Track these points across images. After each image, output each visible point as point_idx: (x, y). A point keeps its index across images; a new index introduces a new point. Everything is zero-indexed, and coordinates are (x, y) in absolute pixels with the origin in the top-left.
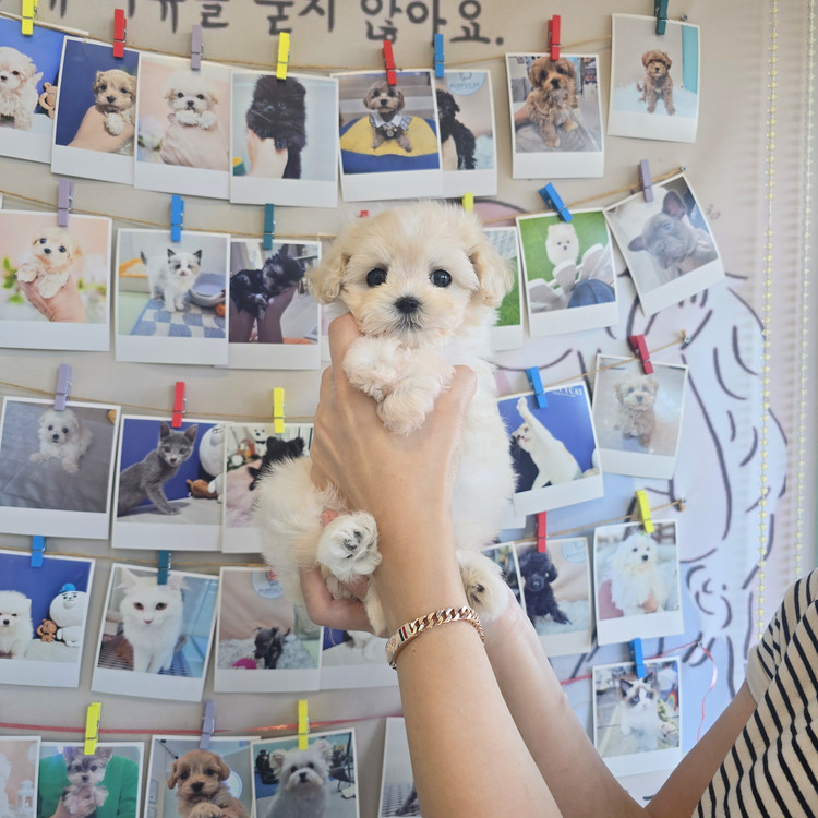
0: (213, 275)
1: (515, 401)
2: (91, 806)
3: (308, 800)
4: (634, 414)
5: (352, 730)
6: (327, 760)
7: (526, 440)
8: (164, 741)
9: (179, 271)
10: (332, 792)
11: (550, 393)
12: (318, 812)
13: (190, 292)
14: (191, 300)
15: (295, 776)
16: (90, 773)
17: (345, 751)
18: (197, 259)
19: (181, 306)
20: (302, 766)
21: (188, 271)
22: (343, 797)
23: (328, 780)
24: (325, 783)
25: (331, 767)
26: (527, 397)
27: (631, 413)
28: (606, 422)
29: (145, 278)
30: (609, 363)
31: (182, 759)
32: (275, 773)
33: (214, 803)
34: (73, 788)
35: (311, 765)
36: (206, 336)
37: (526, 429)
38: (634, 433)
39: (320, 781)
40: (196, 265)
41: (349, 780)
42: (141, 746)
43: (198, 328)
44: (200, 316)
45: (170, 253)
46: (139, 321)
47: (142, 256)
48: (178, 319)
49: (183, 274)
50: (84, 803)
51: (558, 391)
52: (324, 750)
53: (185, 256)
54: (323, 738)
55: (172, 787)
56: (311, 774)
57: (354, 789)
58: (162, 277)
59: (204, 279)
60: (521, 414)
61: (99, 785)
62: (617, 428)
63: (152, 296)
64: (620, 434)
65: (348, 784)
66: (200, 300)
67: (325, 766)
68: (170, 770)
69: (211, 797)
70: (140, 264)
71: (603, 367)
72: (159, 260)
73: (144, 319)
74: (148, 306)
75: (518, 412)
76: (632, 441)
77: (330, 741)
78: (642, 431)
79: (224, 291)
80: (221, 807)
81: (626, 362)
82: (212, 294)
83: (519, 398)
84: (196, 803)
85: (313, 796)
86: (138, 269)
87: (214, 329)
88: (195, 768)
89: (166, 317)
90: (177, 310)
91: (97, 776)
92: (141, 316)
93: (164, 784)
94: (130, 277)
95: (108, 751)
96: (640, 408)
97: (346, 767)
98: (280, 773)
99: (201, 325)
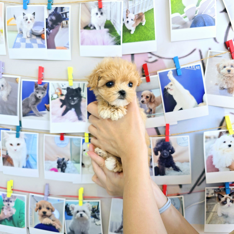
0: (40, 22)
1: (167, 72)
2: (11, 214)
3: (83, 223)
4: (225, 78)
5: (99, 201)
6: (90, 210)
7: (171, 90)
8: (33, 196)
9: (27, 21)
10: (92, 222)
11: (184, 68)
12: (87, 228)
13: (32, 30)
14: (33, 33)
15: (78, 214)
16: (10, 203)
17: (96, 208)
18: (33, 16)
19: (29, 36)
20: (81, 211)
21: (30, 21)
22: (96, 224)
23: (90, 217)
24: (89, 219)
25: (91, 213)
26: (172, 70)
27: (224, 77)
28: (211, 82)
29: (16, 25)
30: (214, 54)
31: (39, 203)
32: (71, 212)
33: (50, 219)
34: (5, 207)
35: (84, 211)
36: (39, 47)
37: (171, 85)
38: (225, 87)
39: (87, 218)
40: (33, 18)
41: (98, 219)
42: (25, 196)
43: (35, 44)
44: (36, 39)
45: (24, 14)
46: (15, 43)
47: (14, 17)
48: (28, 41)
49: (29, 22)
50: (9, 212)
51: (188, 67)
52: (89, 206)
53: (29, 15)
54: (88, 202)
55: (36, 211)
56: (84, 215)
57: (100, 222)
58: (22, 24)
59: (36, 24)
60: (169, 78)
61: (13, 207)
62: (217, 84)
63: (19, 32)
64: (218, 87)
65: (97, 220)
66: (35, 33)
67: (89, 213)
68: (35, 206)
69: (49, 217)
70: (14, 20)
71: (211, 56)
72: (20, 17)
73: (17, 41)
74: (17, 37)
75: (168, 77)
76: (224, 90)
77: (91, 204)
78: (229, 86)
79: (44, 29)
80: (53, 221)
81: (222, 53)
82: (39, 30)
83: (169, 71)
84: (44, 218)
85: (85, 222)
86: (13, 22)
87: (41, 45)
88: (43, 207)
89: (24, 40)
90: (28, 37)
91: (12, 204)
92: (16, 41)
93: (34, 210)
94: (11, 25)
95: (15, 197)
96: (229, 75)
97: (97, 214)
98: (73, 212)
99: (36, 43)
